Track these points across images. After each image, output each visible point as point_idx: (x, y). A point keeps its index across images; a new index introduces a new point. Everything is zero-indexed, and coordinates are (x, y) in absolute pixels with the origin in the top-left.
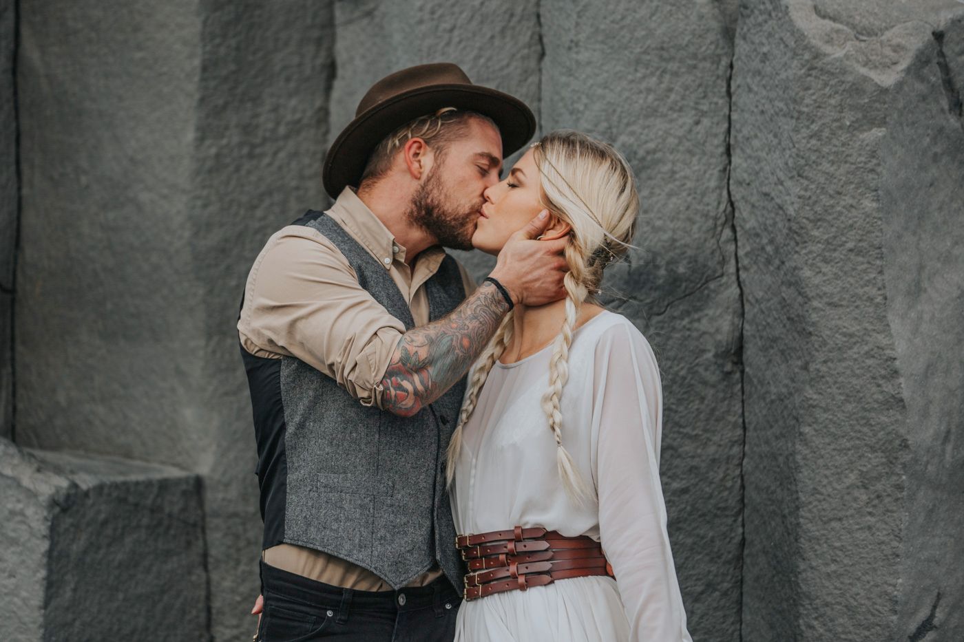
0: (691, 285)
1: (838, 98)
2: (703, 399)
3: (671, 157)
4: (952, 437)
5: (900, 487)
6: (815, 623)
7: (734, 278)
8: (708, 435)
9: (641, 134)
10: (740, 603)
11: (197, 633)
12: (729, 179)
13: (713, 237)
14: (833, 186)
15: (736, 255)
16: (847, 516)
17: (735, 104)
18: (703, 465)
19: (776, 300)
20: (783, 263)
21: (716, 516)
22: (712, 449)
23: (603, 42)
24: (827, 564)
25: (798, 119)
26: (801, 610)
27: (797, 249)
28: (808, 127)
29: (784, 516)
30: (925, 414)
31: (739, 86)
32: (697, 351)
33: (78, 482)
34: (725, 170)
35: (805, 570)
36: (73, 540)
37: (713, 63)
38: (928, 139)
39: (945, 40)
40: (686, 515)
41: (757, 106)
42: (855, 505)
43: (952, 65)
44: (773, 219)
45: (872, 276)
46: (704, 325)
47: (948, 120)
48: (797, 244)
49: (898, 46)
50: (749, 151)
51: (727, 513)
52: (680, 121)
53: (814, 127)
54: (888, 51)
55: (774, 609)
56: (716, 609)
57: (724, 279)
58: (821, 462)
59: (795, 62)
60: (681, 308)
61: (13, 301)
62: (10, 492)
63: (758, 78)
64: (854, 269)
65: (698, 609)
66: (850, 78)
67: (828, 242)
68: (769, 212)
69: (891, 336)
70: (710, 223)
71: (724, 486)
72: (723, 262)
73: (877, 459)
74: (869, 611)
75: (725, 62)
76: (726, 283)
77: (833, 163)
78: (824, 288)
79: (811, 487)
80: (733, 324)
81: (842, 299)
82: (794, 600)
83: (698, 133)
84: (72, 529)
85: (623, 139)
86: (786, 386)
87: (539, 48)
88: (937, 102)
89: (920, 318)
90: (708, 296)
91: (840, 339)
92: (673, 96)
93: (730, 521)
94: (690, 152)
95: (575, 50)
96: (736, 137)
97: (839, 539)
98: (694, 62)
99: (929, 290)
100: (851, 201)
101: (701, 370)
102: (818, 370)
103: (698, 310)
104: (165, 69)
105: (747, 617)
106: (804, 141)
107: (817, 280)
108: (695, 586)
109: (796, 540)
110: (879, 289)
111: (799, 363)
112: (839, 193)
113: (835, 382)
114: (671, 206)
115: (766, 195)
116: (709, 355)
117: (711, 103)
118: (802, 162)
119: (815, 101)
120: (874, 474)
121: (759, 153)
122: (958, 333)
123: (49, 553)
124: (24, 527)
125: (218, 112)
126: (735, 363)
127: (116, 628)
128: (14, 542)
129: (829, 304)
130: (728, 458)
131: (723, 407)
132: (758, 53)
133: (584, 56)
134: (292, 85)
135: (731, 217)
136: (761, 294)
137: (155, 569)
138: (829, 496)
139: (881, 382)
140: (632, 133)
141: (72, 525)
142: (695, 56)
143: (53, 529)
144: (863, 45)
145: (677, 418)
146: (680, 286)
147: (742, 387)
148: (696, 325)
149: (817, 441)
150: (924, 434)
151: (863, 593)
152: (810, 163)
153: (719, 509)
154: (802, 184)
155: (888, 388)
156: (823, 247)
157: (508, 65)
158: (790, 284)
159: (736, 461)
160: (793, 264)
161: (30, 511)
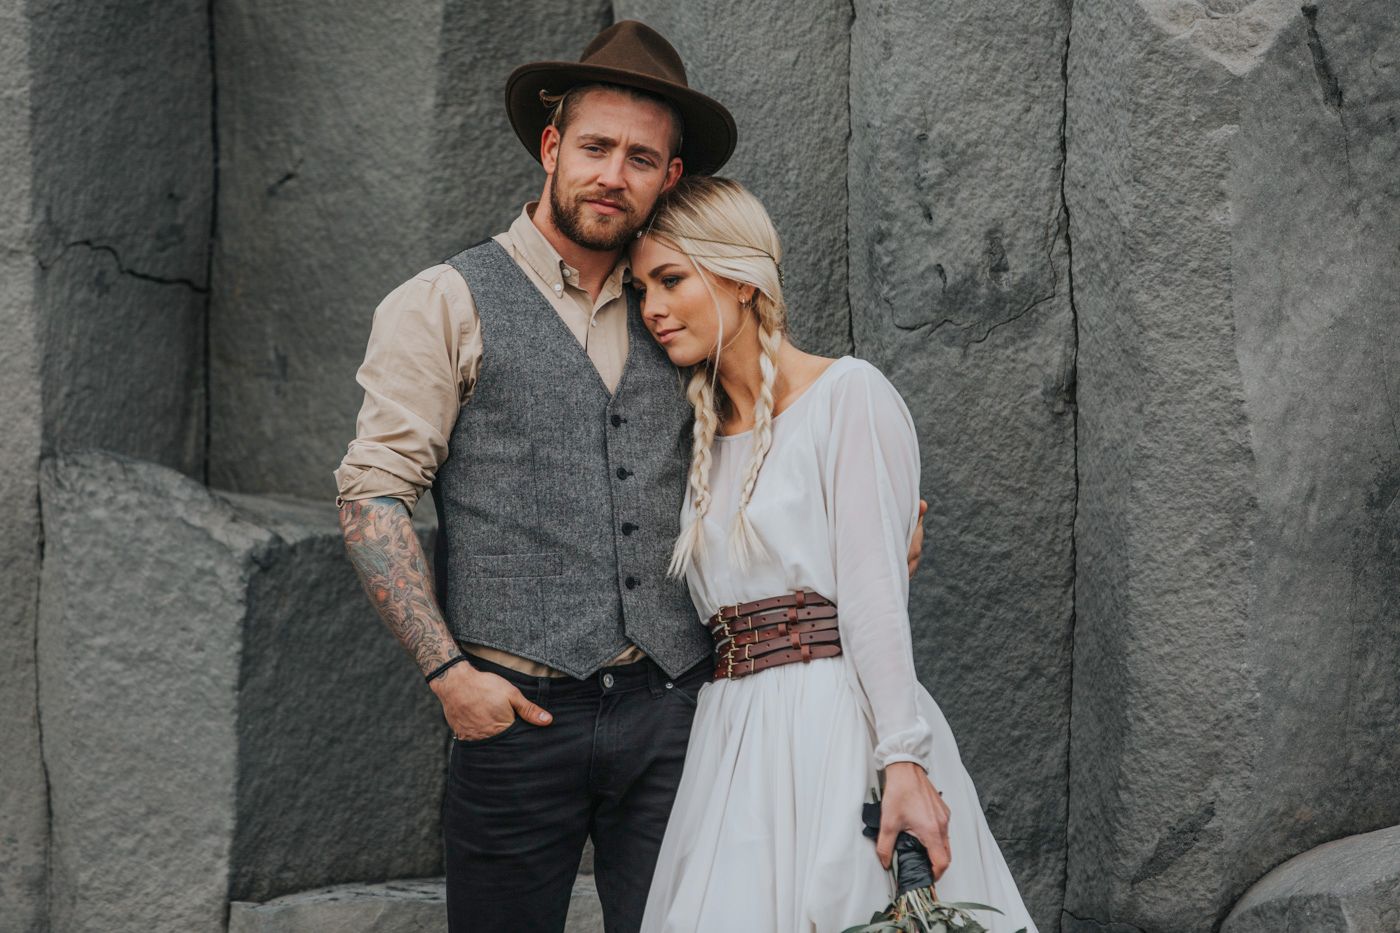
0: (1019, 306)
1: (1182, 87)
2: (1029, 445)
3: (996, 152)
4: (1318, 496)
5: (1246, 555)
6: (1145, 715)
7: (1067, 299)
8: (1035, 488)
9: (961, 122)
10: (1069, 691)
11: (431, 725)
12: (1063, 180)
13: (1043, 249)
14: (1175, 194)
15: (1070, 270)
16: (1183, 588)
17: (1071, 88)
18: (1029, 524)
19: (1111, 327)
20: (1118, 284)
21: (1042, 586)
22: (1039, 506)
23: (917, 9)
24: (1160, 645)
25: (1135, 112)
26: (1129, 699)
27: (1133, 268)
28: (1147, 123)
29: (1113, 587)
30: (1281, 467)
31: (1075, 68)
32: (1023, 386)
33: (283, 535)
34: (1059, 167)
35: (1133, 652)
36: (275, 606)
37: (1046, 38)
38: (1295, 137)
39: (1320, 15)
40: (1007, 585)
41: (1093, 94)
42: (1194, 575)
43: (1328, 46)
44: (1109, 231)
45: (1219, 302)
46: (1031, 356)
47: (1322, 113)
48: (1133, 262)
49: (1259, 24)
50: (1083, 147)
51: (1055, 583)
52: (1008, 108)
53: (1154, 122)
54: (1245, 31)
55: (1102, 697)
56: (1041, 698)
57: (1056, 301)
58: (1155, 523)
59: (1133, 43)
60: (1005, 334)
61: (208, 303)
62: (198, 547)
63: (1095, 59)
64: (1197, 294)
65: (1020, 698)
66: (1197, 65)
67: (1167, 261)
68: (1104, 222)
69: (1240, 374)
70: (1041, 232)
71: (1053, 550)
72: (1055, 280)
73: (1219, 520)
74: (1208, 701)
75: (1060, 36)
76: (1058, 305)
77: (1175, 166)
78: (1162, 316)
79: (1144, 552)
80: (1065, 355)
81: (1181, 330)
82: (1122, 687)
83: (1028, 123)
84: (275, 592)
85: (939, 127)
86: (1120, 431)
87: (849, 8)
88: (1308, 91)
89: (1279, 352)
90: (1037, 320)
91: (1179, 377)
92: (999, 77)
93: (1059, 592)
94: (1018, 145)
95: (884, 17)
96: (1071, 128)
97: (1174, 614)
98: (1025, 36)
99: (1293, 318)
100: (1195, 212)
101: (1027, 410)
102: (1154, 414)
103: (1025, 337)
104: (398, 15)
105: (1076, 708)
106: (1142, 139)
107: (1154, 306)
108: (1018, 669)
109: (1125, 615)
110: (1227, 318)
111: (1134, 404)
112: (1181, 202)
113: (1174, 429)
114: (995, 210)
115: (1101, 201)
116: (1037, 392)
117: (1043, 87)
118: (1139, 164)
119: (1155, 90)
120: (1217, 538)
121: (1094, 150)
122: (1329, 370)
123: (245, 623)
124: (215, 589)
125: (465, 71)
126: (1066, 402)
127: (328, 716)
128: (203, 607)
129: (1169, 335)
130: (1057, 517)
131: (1053, 454)
132: (1096, 29)
133: (894, 26)
134: (558, 38)
135: (1064, 225)
136: (1095, 319)
137: (378, 644)
138: (1164, 563)
139: (1226, 429)
140: (951, 121)
141: (274, 587)
142: (1025, 29)
143: (249, 592)
144: (1215, 23)
145: (998, 468)
146: (1003, 308)
147: (1076, 431)
148: (1022, 355)
149: (1152, 498)
150: (1279, 492)
151: (1201, 679)
152: (1149, 165)
153: (1046, 578)
154: (1139, 190)
155: (1235, 436)
156: (1162, 266)
157: (811, 29)
158: (1125, 310)
159: (1067, 521)
160: (1128, 286)
161: (222, 570)
